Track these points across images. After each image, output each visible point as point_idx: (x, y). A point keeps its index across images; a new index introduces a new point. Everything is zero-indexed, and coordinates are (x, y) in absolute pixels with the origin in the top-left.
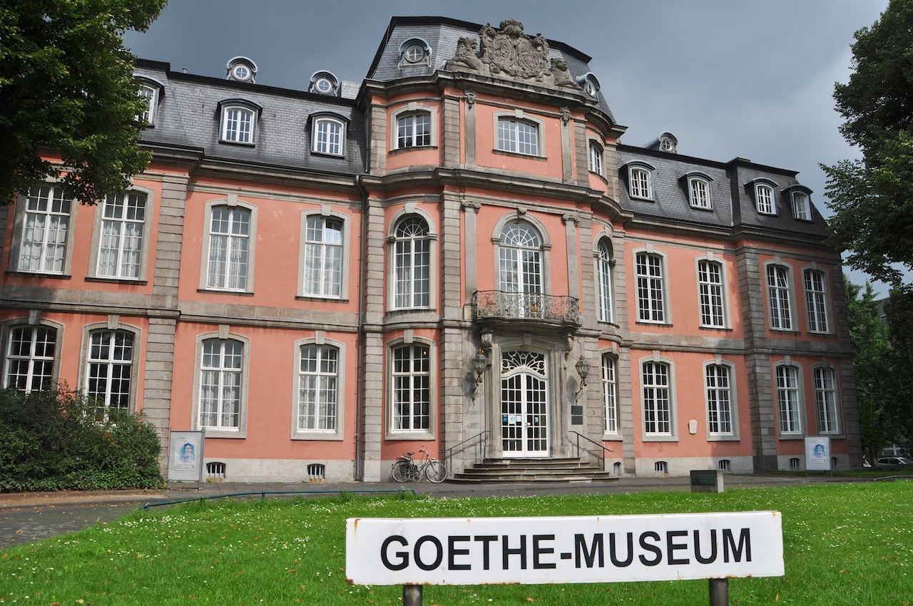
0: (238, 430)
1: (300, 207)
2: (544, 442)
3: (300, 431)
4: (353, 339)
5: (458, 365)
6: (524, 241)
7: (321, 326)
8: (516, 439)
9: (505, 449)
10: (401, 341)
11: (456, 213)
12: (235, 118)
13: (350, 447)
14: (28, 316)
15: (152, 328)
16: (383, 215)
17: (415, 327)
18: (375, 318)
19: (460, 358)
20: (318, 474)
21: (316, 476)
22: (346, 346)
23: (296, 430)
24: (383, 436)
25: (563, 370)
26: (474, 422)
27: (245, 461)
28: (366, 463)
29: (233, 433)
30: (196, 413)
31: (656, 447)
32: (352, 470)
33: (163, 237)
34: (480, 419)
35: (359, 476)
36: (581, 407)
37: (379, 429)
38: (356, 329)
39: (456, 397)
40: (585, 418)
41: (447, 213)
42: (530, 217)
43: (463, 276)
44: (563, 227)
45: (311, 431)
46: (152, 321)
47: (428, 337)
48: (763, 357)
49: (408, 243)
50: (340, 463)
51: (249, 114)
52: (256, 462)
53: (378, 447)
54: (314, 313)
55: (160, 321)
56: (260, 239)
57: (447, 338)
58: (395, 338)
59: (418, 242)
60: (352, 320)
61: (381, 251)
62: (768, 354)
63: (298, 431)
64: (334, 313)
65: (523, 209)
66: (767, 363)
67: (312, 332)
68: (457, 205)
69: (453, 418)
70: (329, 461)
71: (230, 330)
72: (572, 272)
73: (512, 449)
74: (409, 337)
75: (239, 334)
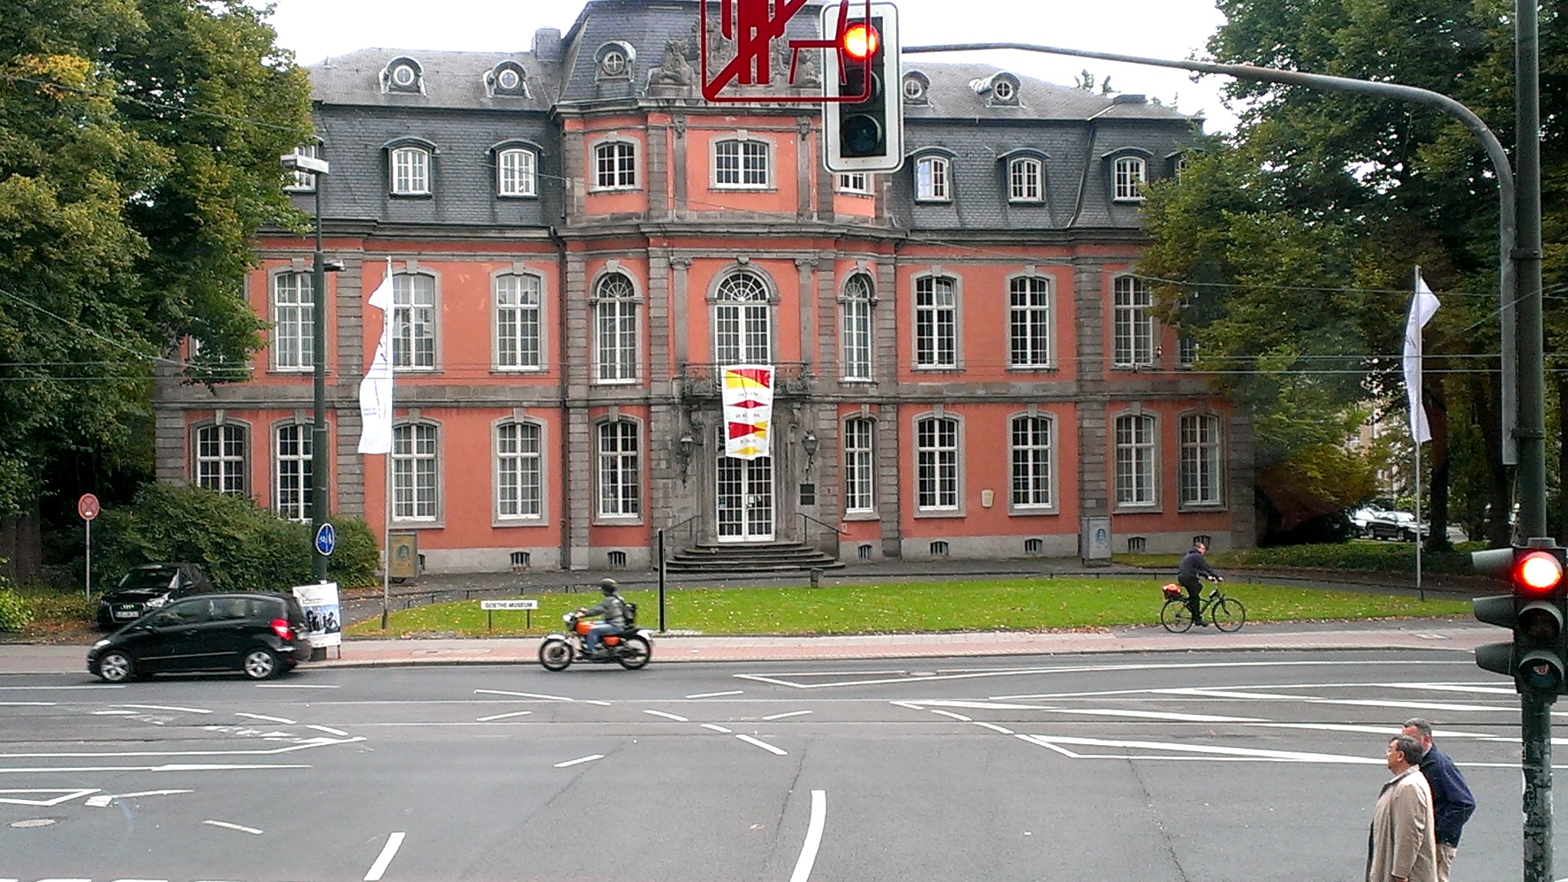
0: (434, 519)
1: (488, 267)
2: (768, 526)
3: (502, 517)
4: (555, 415)
5: (667, 445)
6: (748, 294)
7: (519, 403)
8: (735, 522)
9: (722, 533)
10: (605, 419)
11: (663, 272)
12: (406, 162)
13: (556, 533)
14: (215, 416)
15: (341, 421)
16: (584, 269)
17: (621, 405)
18: (577, 392)
19: (668, 438)
20: (522, 562)
21: (520, 565)
22: (546, 424)
23: (497, 517)
24: (590, 522)
25: (789, 445)
26: (686, 505)
27: (444, 552)
28: (573, 550)
29: (429, 523)
30: (391, 504)
31: (933, 526)
32: (559, 558)
33: (344, 322)
34: (692, 503)
35: (565, 565)
36: (813, 485)
37: (586, 514)
38: (558, 404)
39: (665, 481)
40: (817, 497)
41: (653, 273)
42: (754, 268)
43: (671, 346)
44: (795, 276)
45: (513, 517)
46: (339, 413)
47: (635, 416)
48: (1095, 406)
49: (612, 305)
50: (545, 550)
51: (421, 155)
52: (456, 552)
53: (586, 532)
54: (511, 389)
55: (347, 412)
56: (446, 309)
57: (653, 417)
58: (600, 416)
59: (622, 304)
60: (553, 394)
61: (583, 314)
62: (1104, 403)
63: (500, 518)
64: (533, 387)
65: (744, 259)
66: (1101, 414)
67: (510, 410)
68: (663, 263)
69: (661, 503)
70: (534, 548)
71: (421, 414)
72: (805, 328)
73: (731, 533)
74: (614, 415)
75: (430, 419)
